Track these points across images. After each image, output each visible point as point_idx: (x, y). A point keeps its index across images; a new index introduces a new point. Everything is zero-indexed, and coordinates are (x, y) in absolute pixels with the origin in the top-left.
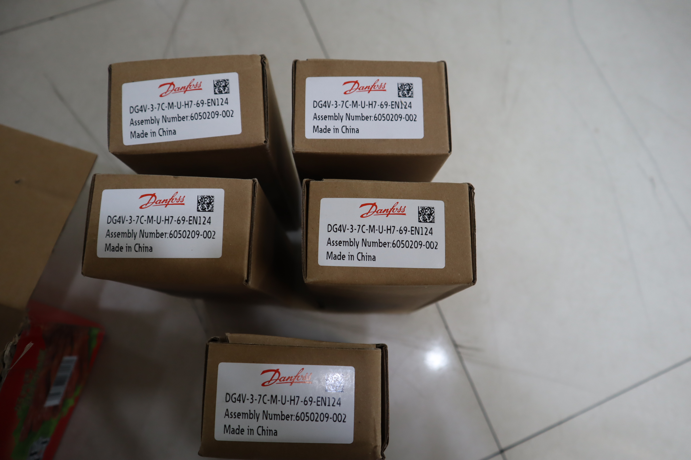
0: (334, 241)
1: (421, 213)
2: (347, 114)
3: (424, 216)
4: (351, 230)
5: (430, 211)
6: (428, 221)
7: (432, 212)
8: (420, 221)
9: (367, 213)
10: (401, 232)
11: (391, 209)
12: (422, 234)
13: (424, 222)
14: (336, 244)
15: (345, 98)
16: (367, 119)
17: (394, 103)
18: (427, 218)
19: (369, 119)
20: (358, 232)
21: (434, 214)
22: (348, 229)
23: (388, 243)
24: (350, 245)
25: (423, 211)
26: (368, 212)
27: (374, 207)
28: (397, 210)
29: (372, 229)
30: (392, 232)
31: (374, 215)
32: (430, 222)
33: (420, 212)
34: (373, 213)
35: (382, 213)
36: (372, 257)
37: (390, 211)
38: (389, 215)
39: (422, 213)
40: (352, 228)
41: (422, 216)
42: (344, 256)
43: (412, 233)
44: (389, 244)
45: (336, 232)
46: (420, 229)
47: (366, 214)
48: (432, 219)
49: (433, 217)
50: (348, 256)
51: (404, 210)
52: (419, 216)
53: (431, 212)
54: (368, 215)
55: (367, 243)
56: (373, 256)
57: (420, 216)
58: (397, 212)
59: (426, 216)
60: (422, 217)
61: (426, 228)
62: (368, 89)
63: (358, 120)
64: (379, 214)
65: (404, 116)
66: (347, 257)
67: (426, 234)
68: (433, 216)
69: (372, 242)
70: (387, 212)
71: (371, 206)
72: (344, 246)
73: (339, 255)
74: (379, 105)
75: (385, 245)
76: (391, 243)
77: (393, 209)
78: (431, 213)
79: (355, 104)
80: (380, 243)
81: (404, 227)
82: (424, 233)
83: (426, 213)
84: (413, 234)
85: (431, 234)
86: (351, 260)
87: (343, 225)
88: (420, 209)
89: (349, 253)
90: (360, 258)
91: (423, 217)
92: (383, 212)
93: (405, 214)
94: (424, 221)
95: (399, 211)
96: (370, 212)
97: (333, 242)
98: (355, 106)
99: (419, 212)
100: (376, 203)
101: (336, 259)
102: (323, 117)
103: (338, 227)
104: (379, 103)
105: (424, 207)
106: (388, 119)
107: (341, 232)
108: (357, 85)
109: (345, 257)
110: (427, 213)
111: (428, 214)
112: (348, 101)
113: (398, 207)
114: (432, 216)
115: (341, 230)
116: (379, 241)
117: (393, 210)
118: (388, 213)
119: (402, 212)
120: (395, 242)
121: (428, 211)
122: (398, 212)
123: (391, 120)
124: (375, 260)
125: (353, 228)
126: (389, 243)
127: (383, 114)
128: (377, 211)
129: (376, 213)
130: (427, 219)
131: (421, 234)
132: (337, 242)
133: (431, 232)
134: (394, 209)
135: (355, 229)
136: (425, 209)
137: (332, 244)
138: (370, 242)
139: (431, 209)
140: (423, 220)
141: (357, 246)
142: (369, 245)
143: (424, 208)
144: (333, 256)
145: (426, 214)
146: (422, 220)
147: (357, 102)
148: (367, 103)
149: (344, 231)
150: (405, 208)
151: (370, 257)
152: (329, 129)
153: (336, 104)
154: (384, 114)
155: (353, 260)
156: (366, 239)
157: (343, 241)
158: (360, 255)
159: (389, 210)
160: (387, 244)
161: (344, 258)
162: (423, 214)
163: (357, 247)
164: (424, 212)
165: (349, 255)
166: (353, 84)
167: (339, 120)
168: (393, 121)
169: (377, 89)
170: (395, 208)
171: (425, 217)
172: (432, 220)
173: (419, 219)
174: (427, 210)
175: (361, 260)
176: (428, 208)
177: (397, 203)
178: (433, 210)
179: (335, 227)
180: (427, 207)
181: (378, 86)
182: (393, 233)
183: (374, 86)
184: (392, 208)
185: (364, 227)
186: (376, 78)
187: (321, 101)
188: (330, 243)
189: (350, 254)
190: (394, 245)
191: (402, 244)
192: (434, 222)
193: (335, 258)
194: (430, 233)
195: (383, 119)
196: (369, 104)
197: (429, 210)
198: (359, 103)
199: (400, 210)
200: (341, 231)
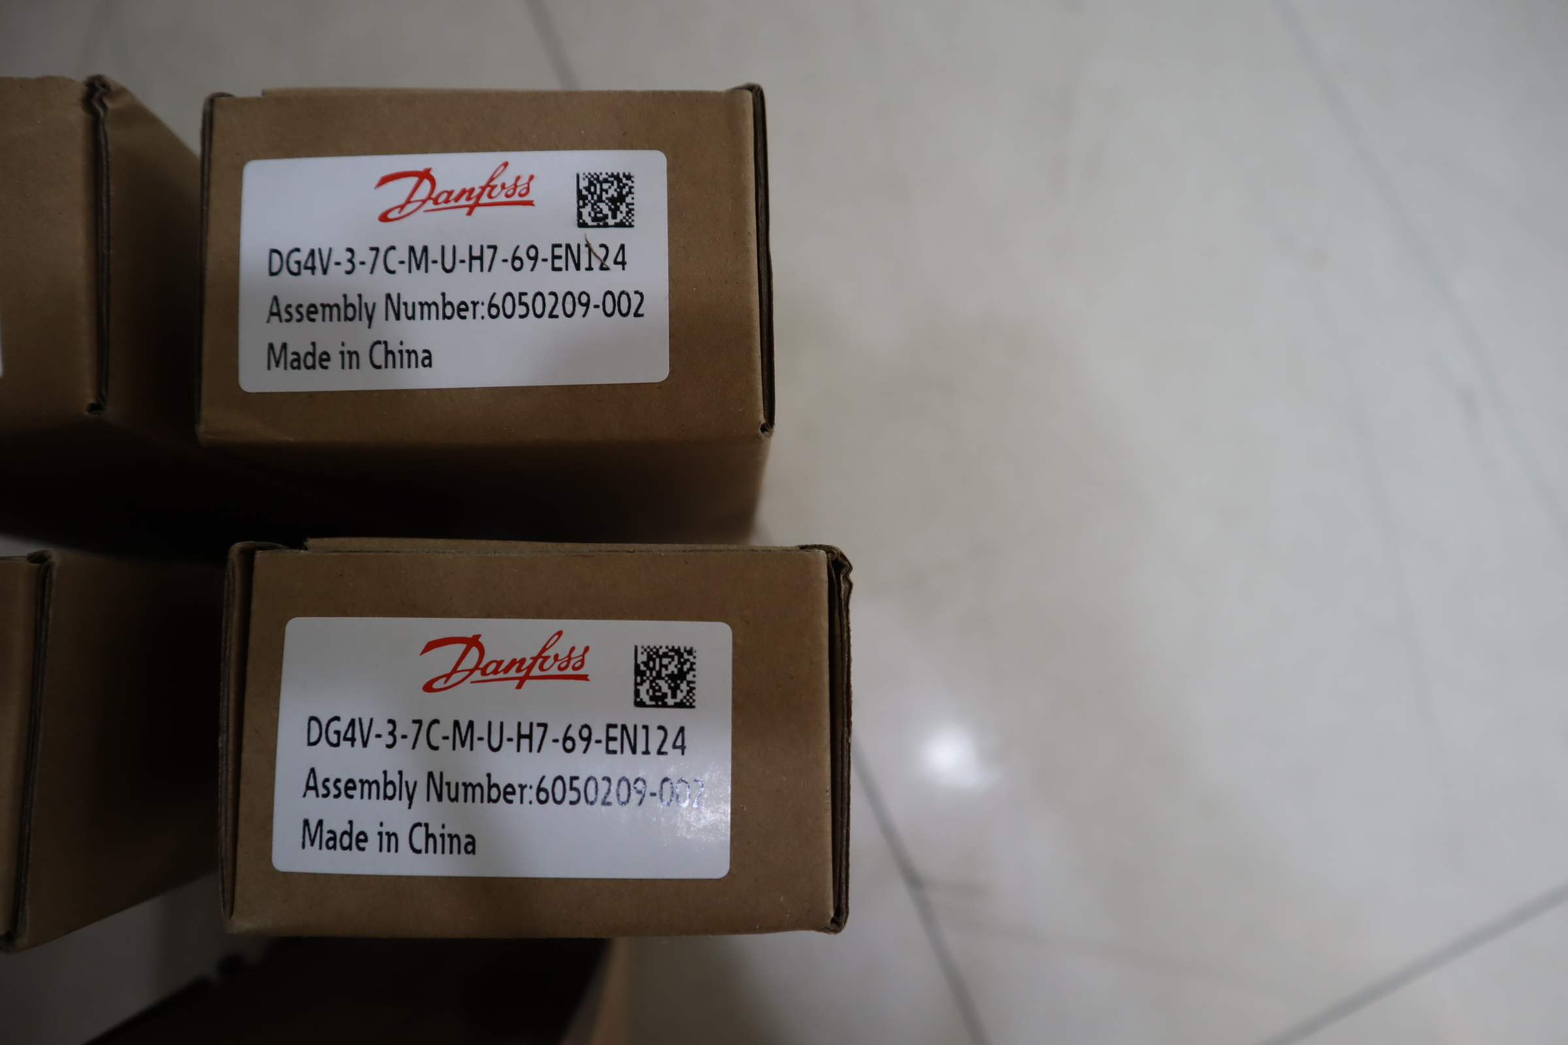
0: (327, 780)
1: (644, 673)
2: (388, 296)
3: (657, 684)
4: (390, 740)
5: (679, 662)
6: (670, 701)
7: (686, 667)
8: (640, 704)
9: (448, 676)
10: (569, 744)
11: (535, 659)
12: (646, 752)
13: (657, 706)
14: (336, 792)
15: (385, 235)
16: (463, 314)
17: (560, 251)
18: (665, 688)
19: (469, 314)
20: (414, 747)
21: (692, 673)
22: (378, 736)
23: (522, 787)
24: (386, 797)
25: (651, 664)
26: (449, 671)
27: (474, 652)
28: (557, 663)
29: (463, 734)
30: (535, 747)
31: (472, 682)
32: (677, 705)
33: (643, 668)
34: (467, 673)
35: (501, 675)
36: (464, 841)
37: (530, 668)
38: (528, 683)
39: (648, 673)
40: (392, 733)
41: (648, 682)
42: (362, 837)
43: (611, 748)
44: (526, 791)
45: (337, 745)
46: (641, 733)
47: (444, 679)
48: (685, 693)
49: (688, 685)
50: (378, 837)
51: (583, 661)
52: (636, 684)
53: (682, 668)
54: (450, 683)
55: (445, 788)
56: (468, 836)
57: (643, 682)
58: (554, 671)
59: (661, 683)
60: (647, 685)
61: (661, 728)
62: (469, 199)
63: (429, 318)
64: (492, 677)
65: (596, 299)
66: (373, 840)
67: (660, 752)
68: (689, 683)
69: (464, 784)
70: (519, 670)
71: (463, 647)
72: (362, 797)
73: (345, 833)
74: (505, 261)
75: (510, 793)
76: (531, 787)
77: (541, 657)
78: (680, 670)
79: (419, 258)
80: (490, 787)
81: (579, 728)
82: (653, 748)
83: (663, 669)
84: (614, 752)
85: (680, 751)
86: (389, 850)
87: (363, 721)
88: (642, 658)
89: (381, 824)
90: (419, 842)
91: (651, 687)
92: (506, 670)
93: (584, 678)
94: (653, 703)
95: (563, 666)
96: (459, 669)
97: (327, 784)
98: (418, 267)
99: (637, 666)
100: (479, 636)
101: (334, 847)
102: (303, 310)
103: (342, 726)
104: (505, 252)
105: (658, 650)
106: (539, 312)
107: (353, 745)
108: (426, 184)
109: (366, 840)
110: (667, 669)
111: (672, 676)
112: (393, 248)
113: (561, 649)
114: (685, 682)
115: (353, 740)
116: (486, 779)
117: (540, 660)
118: (522, 674)
119: (574, 668)
120: (547, 784)
121: (670, 663)
122: (560, 668)
123: (551, 316)
124: (473, 852)
125: (396, 733)
126: (526, 786)
127: (522, 294)
128: (482, 666)
129: (478, 672)
130: (665, 695)
131: (644, 749)
132: (338, 784)
133: (679, 743)
134: (547, 658)
135: (404, 737)
136: (658, 656)
137: (322, 791)
138: (457, 784)
139: (680, 655)
140: (652, 699)
141: (411, 798)
142: (453, 795)
143: (654, 653)
144: (326, 836)
145: (663, 675)
146: (645, 698)
147: (425, 249)
148: (463, 254)
149: (365, 744)
150: (587, 655)
151: (455, 841)
152: (325, 353)
153: (350, 261)
154: (525, 294)
155: (396, 850)
156: (441, 774)
157: (361, 781)
158: (420, 833)
159: (528, 662)
160: (518, 790)
161: (362, 845)
162: (651, 675)
163: (407, 802)
164: (657, 668)
165: (380, 834)
166: (413, 180)
167: (360, 319)
168: (557, 317)
169: (502, 198)
170: (550, 653)
171: (660, 688)
172: (685, 697)
173: (637, 693)
174: (665, 661)
175: (424, 851)
176: (672, 654)
177: (557, 636)
178: (691, 658)
179: (335, 726)
180: (667, 647)
181: (503, 186)
182: (539, 750)
183: (489, 186)
184: (539, 656)
185: (435, 726)
186: (500, 157)
187: (298, 250)
188: (315, 788)
189: (384, 830)
190: (543, 796)
191: (572, 788)
192: (691, 706)
193: (331, 843)
194: (675, 747)
195: (521, 310)
196: (472, 258)
197: (673, 660)
198: (434, 254)
199: (569, 662)
200: (356, 743)
